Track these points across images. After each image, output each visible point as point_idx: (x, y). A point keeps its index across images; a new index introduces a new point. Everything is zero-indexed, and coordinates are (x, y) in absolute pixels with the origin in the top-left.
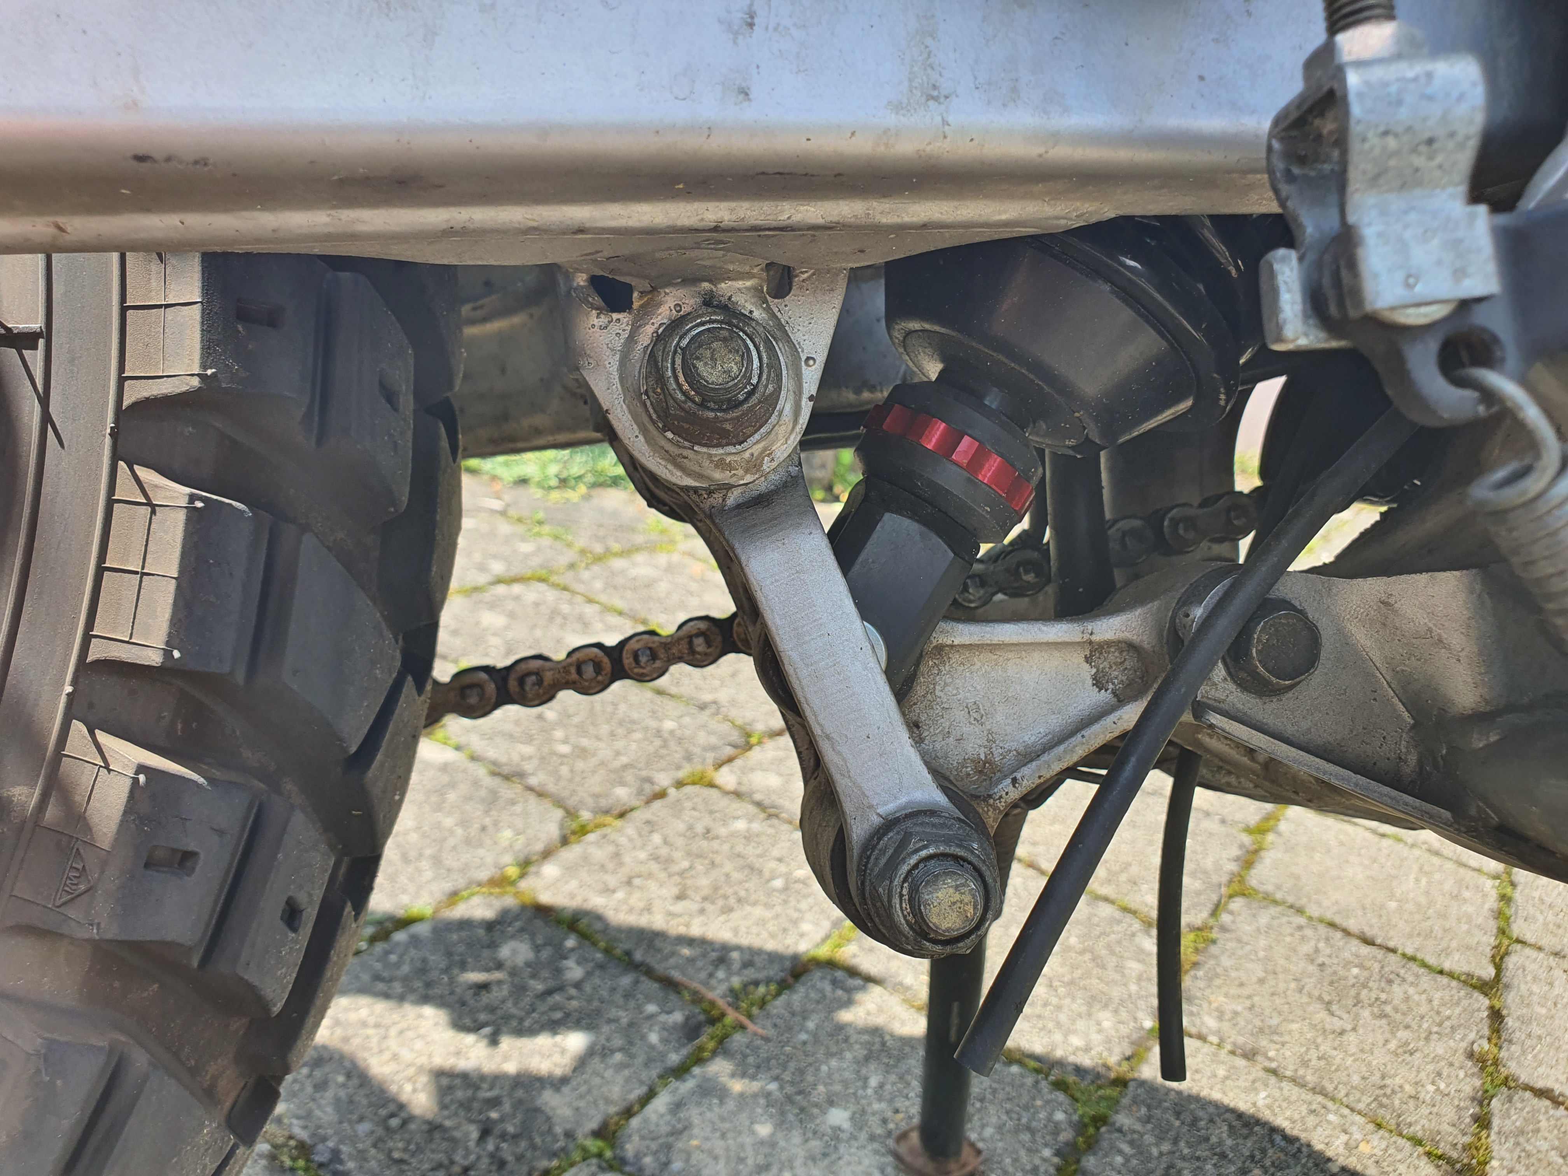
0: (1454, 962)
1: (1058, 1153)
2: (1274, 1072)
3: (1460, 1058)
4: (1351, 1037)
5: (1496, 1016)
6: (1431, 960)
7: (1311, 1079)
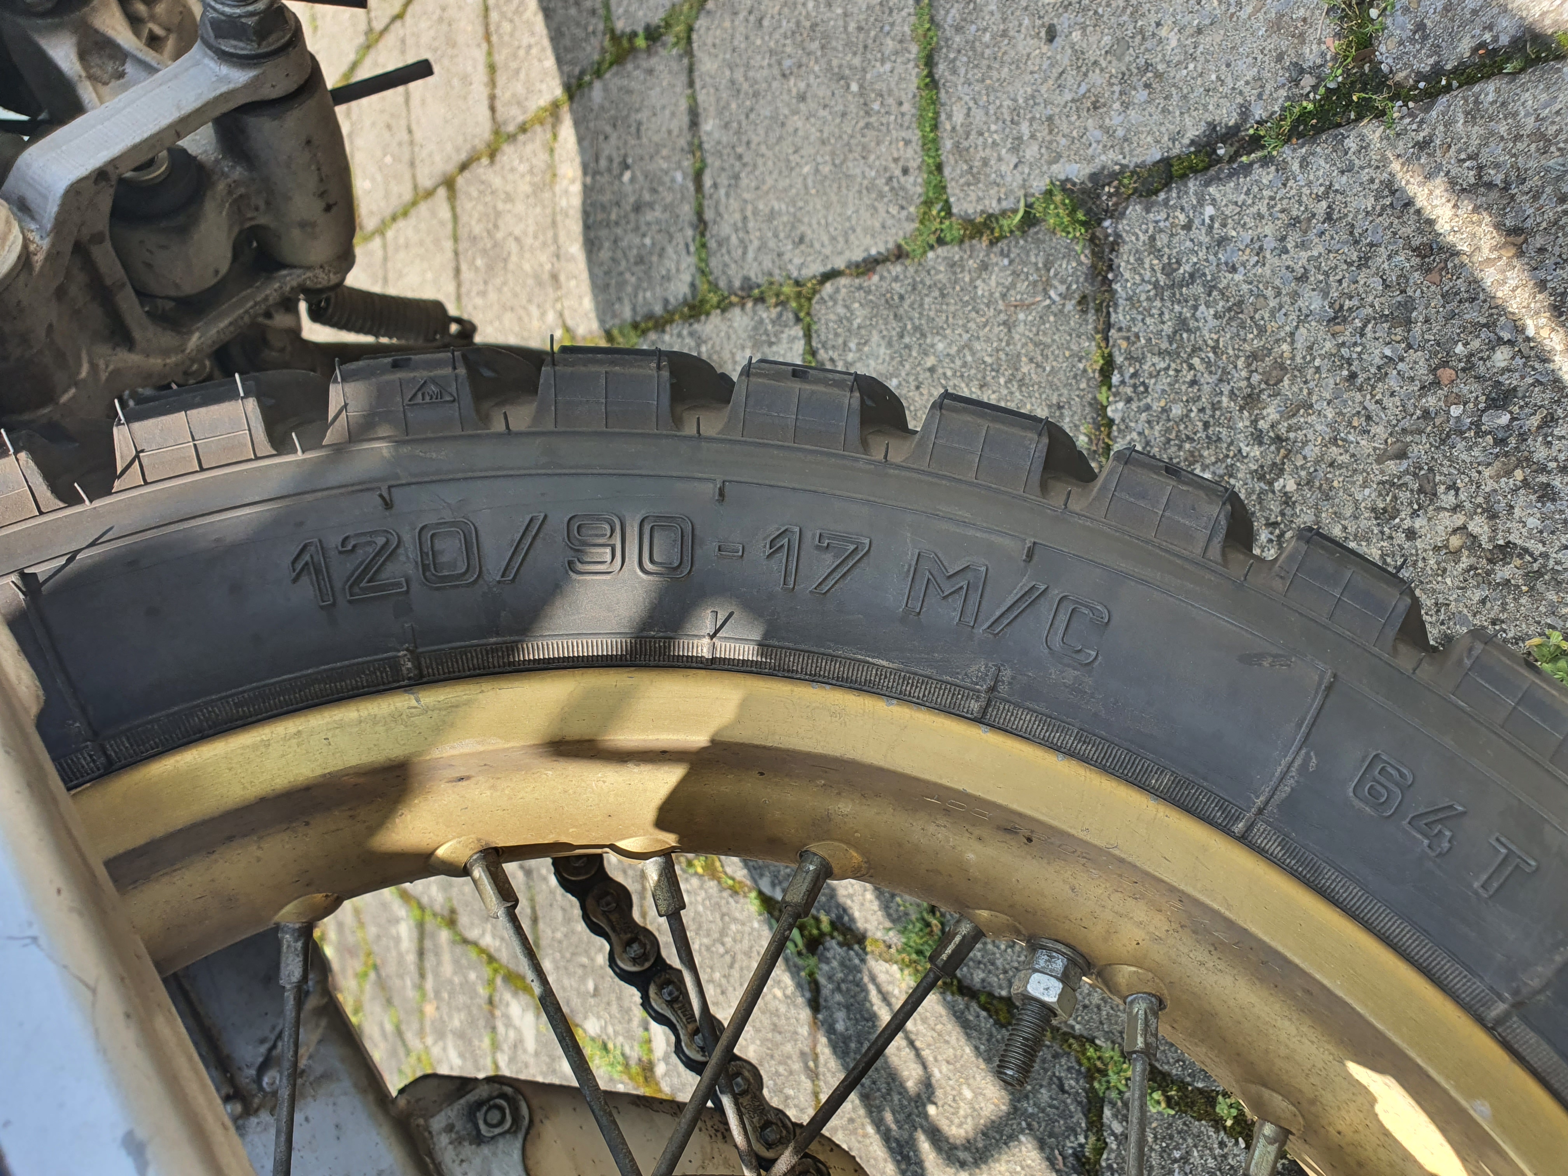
0: (445, 213)
1: (663, 331)
2: (558, 257)
3: (497, 167)
4: (517, 232)
5: (464, 167)
6: (450, 226)
7: (550, 234)
